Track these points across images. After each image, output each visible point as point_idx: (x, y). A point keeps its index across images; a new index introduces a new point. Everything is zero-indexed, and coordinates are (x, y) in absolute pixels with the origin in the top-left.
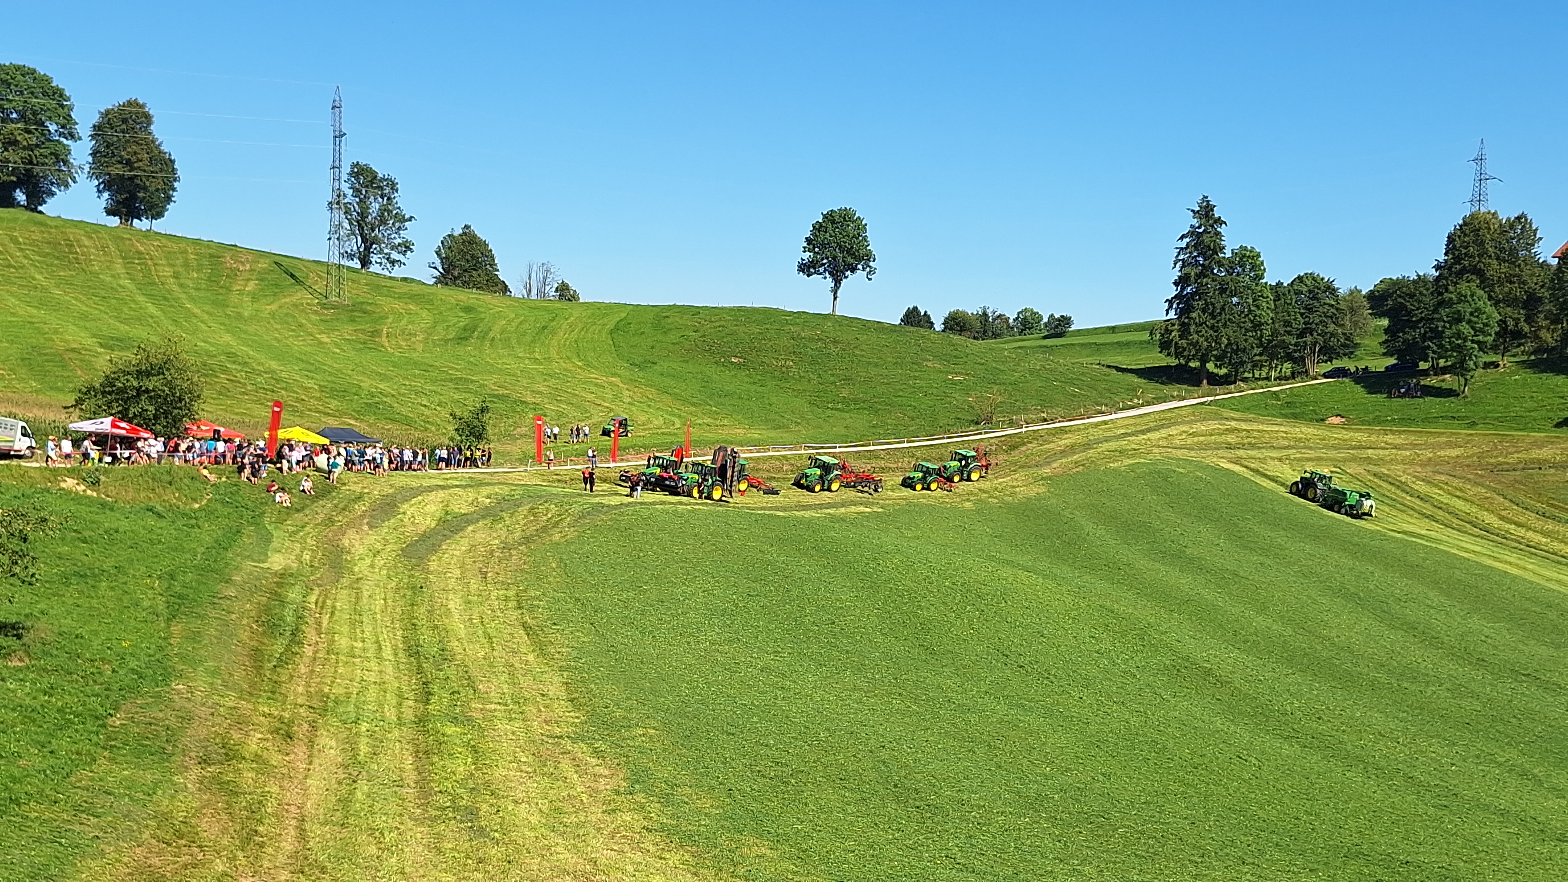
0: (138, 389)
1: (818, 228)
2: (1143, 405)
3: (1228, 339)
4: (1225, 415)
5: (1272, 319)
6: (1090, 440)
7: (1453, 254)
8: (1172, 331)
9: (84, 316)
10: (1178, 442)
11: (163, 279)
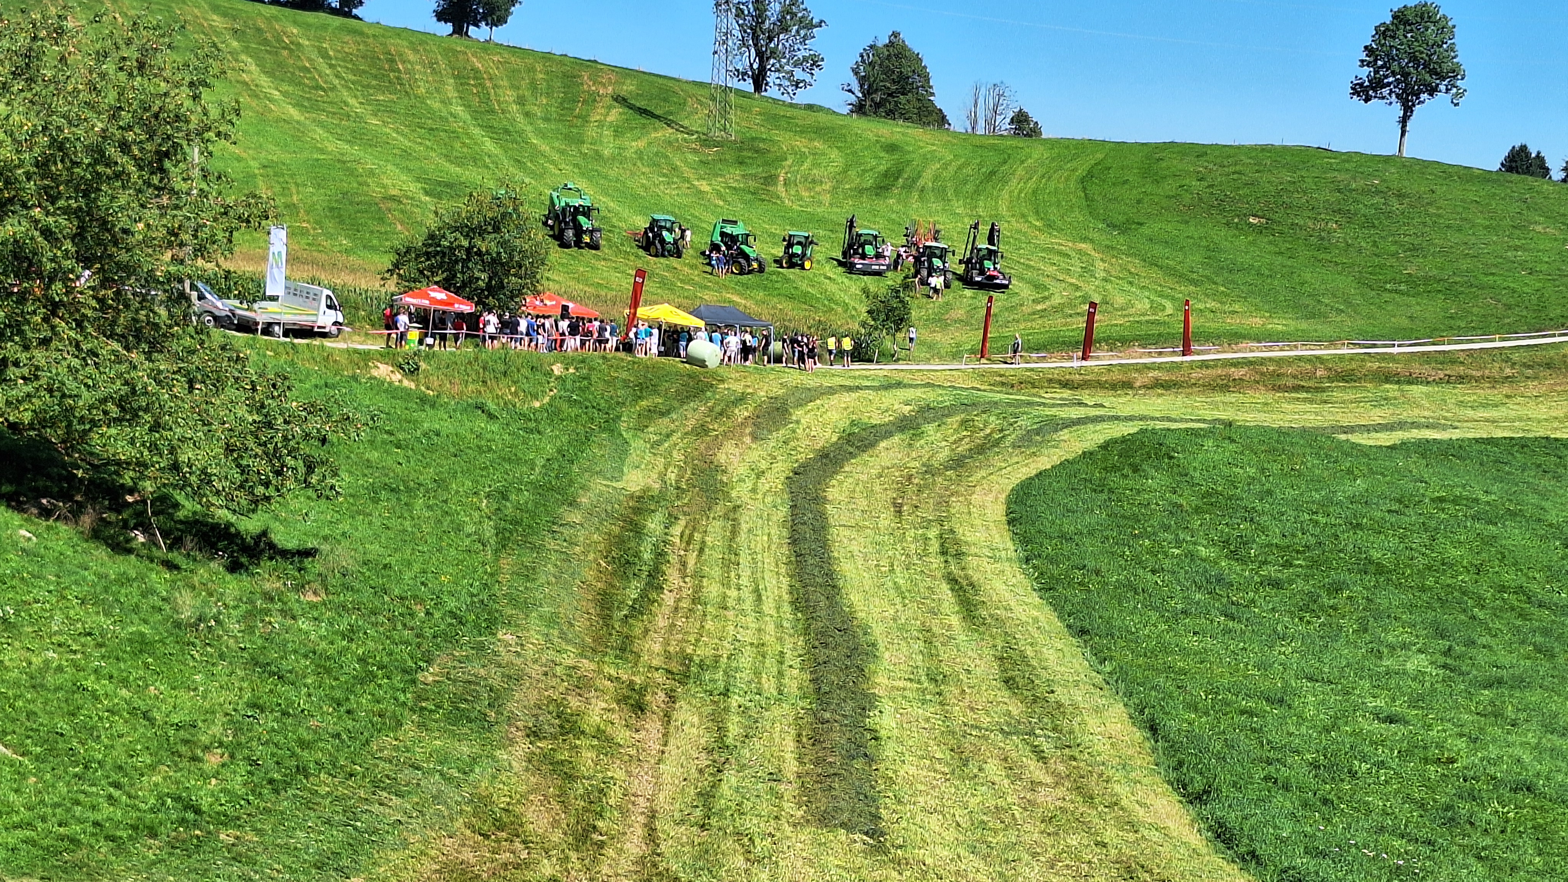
0: (468, 251)
1: (1383, 32)
9: (406, 154)
11: (503, 106)
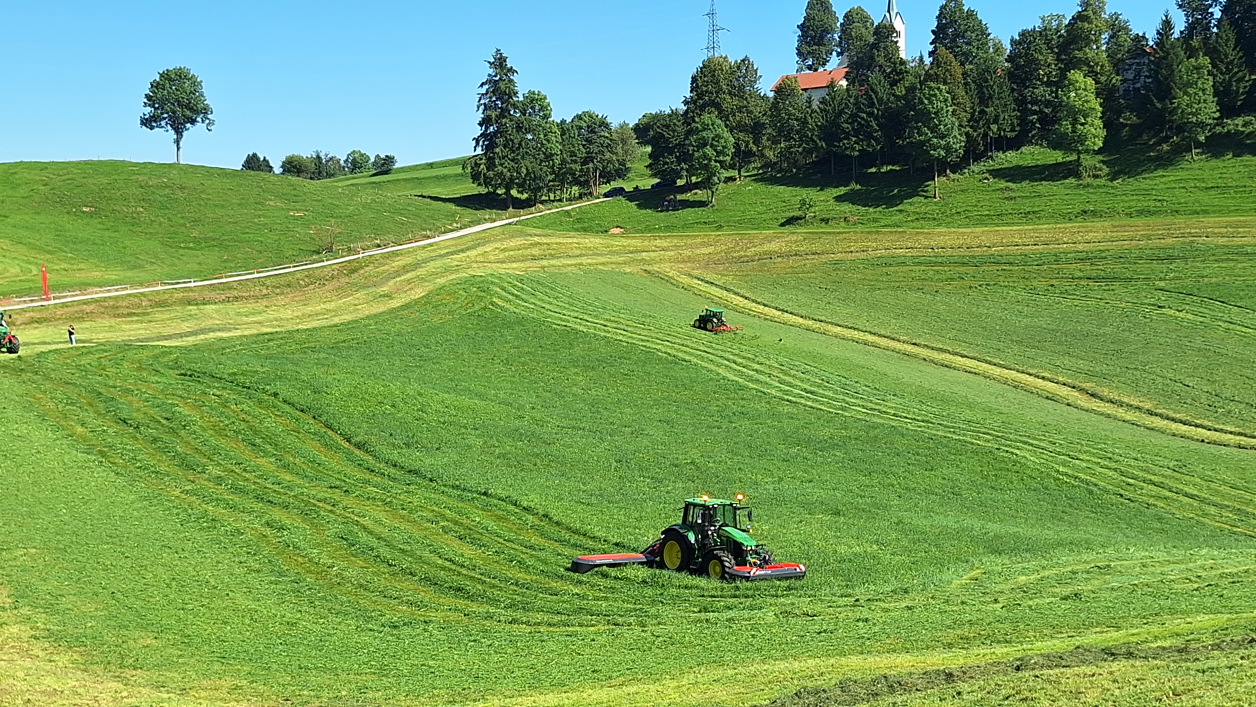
1: (155, 85)
2: (461, 228)
3: (527, 169)
4: (529, 232)
5: (560, 150)
6: (419, 260)
7: (696, 91)
8: (480, 164)
10: (492, 258)
